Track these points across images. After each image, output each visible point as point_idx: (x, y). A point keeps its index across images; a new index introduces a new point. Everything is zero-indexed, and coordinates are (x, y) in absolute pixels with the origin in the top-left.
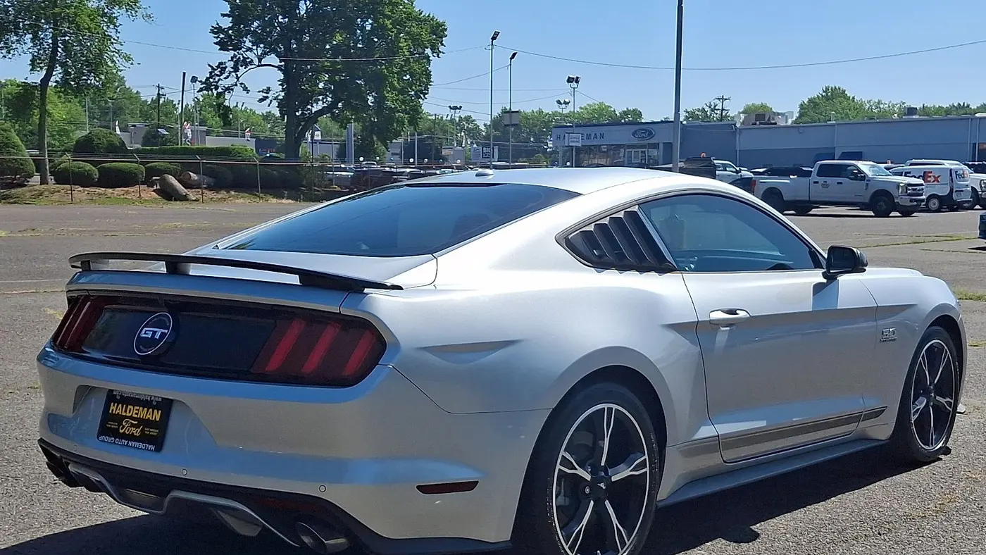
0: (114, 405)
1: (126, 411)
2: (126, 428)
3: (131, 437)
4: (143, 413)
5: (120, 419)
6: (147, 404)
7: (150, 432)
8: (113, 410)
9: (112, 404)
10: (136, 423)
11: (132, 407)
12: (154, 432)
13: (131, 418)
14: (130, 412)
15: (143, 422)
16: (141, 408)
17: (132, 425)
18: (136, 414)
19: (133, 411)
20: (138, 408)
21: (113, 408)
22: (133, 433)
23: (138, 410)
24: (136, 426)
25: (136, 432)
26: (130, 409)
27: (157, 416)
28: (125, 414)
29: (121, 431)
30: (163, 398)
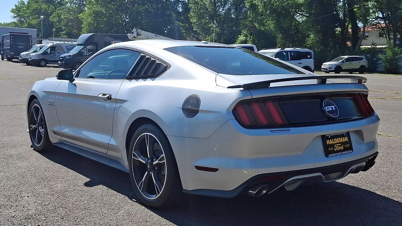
0: (328, 141)
1: (334, 142)
2: (337, 148)
3: (341, 151)
4: (341, 140)
5: (333, 145)
6: (342, 136)
7: (346, 146)
8: (328, 143)
9: (327, 141)
10: (340, 144)
11: (336, 139)
12: (348, 145)
13: (337, 143)
14: (336, 141)
15: (342, 143)
16: (340, 138)
17: (339, 146)
18: (339, 141)
19: (337, 140)
20: (338, 139)
21: (328, 142)
22: (341, 149)
23: (339, 139)
24: (341, 146)
25: (342, 148)
26: (336, 140)
27: (346, 139)
28: (334, 143)
29: (336, 150)
30: (347, 132)
